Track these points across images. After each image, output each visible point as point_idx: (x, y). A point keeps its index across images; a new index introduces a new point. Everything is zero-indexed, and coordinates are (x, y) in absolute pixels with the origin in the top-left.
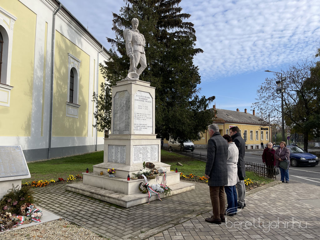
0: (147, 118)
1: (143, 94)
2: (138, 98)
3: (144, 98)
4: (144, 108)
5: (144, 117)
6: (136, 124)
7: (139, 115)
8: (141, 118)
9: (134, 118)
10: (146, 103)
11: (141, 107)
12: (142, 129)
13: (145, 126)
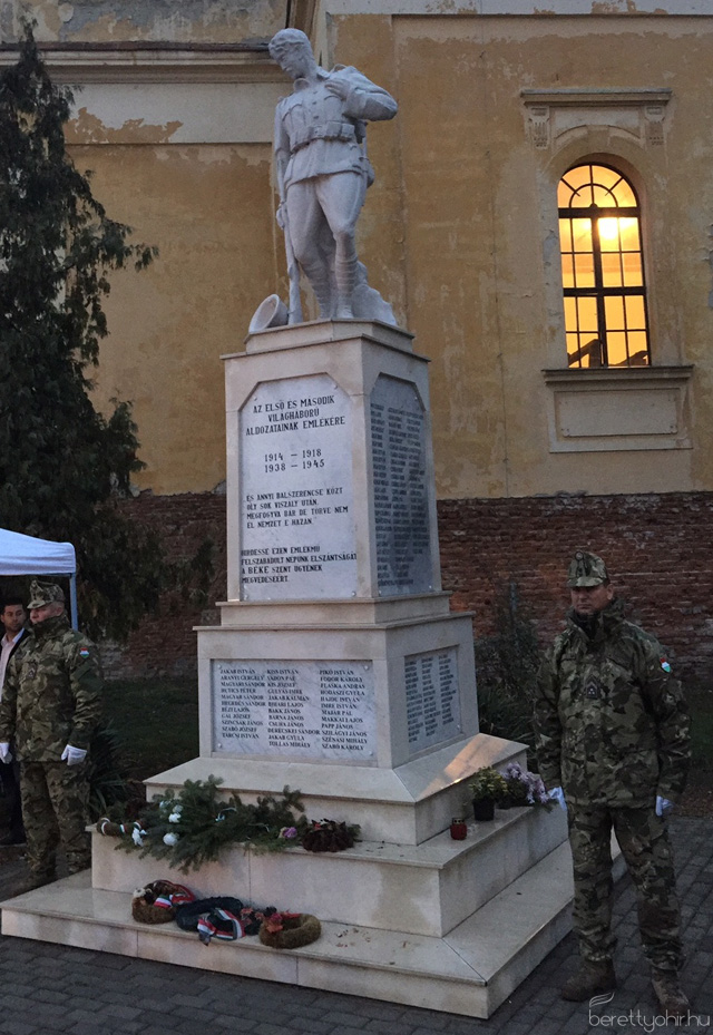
0: (319, 511)
2: (261, 420)
3: (299, 408)
4: (300, 461)
5: (298, 508)
6: (254, 552)
7: (273, 501)
8: (283, 518)
10: (312, 430)
11: (279, 461)
12: (291, 574)
13: (308, 555)
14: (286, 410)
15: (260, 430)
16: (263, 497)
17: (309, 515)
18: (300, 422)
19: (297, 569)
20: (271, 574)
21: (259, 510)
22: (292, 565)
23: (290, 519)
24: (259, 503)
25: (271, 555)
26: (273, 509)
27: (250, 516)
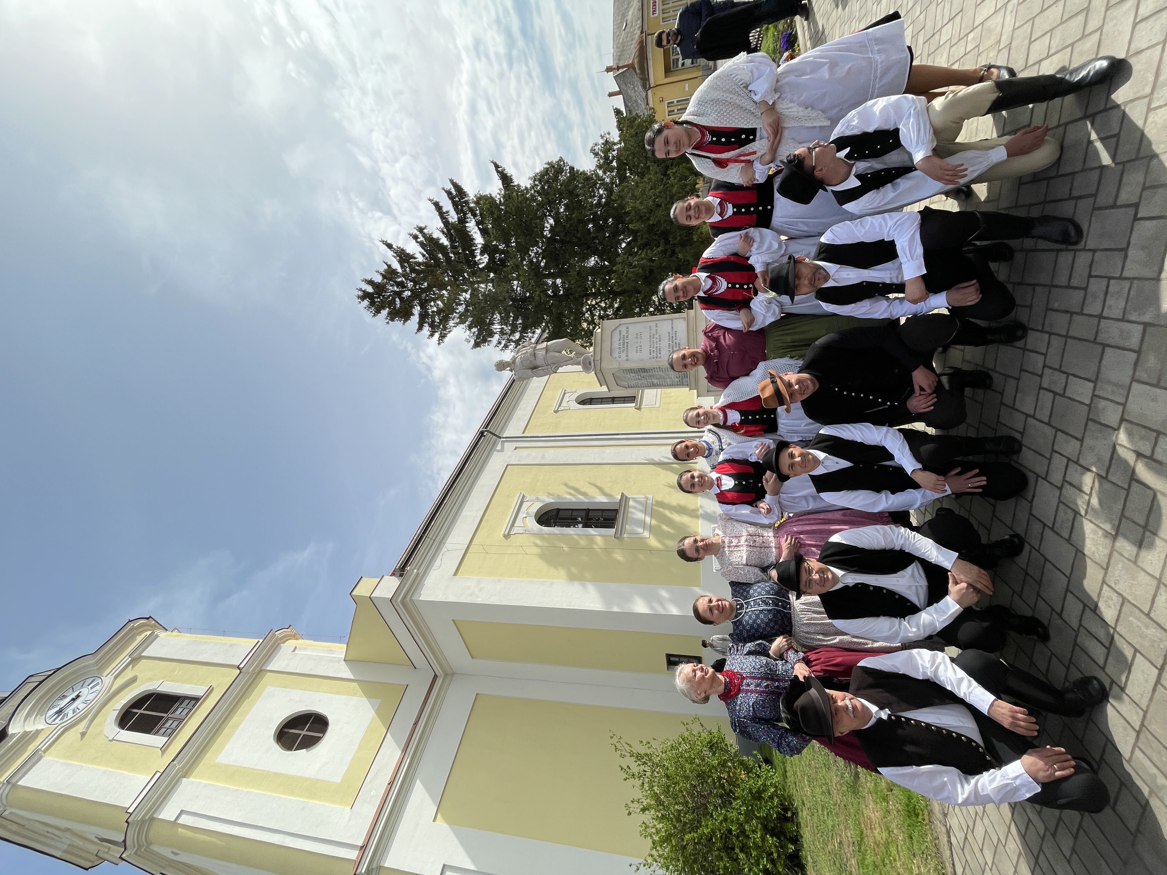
0: (657, 333)
1: (616, 345)
2: (623, 355)
3: (621, 342)
4: (639, 340)
5: (655, 340)
7: (652, 349)
8: (658, 345)
9: (658, 359)
10: (629, 337)
13: (671, 335)
14: (622, 346)
15: (627, 356)
16: (650, 353)
17: (658, 336)
18: (626, 341)
19: (676, 339)
22: (674, 341)
23: (659, 342)
24: (652, 354)
27: (657, 357)
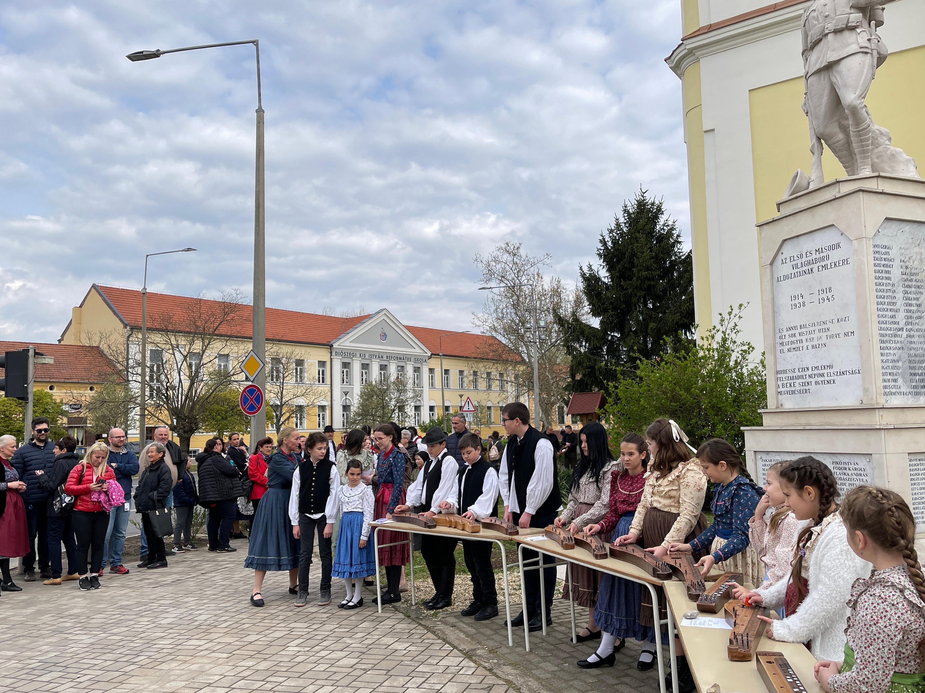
1: (809, 243)
4: (816, 298)
6: (785, 372)
7: (797, 331)
8: (805, 344)
11: (801, 300)
12: (813, 387)
14: (804, 259)
16: (790, 329)
17: (824, 340)
18: (815, 267)
19: (817, 383)
20: (798, 388)
21: (787, 339)
22: (813, 380)
23: (810, 344)
25: (797, 374)
26: (798, 337)
